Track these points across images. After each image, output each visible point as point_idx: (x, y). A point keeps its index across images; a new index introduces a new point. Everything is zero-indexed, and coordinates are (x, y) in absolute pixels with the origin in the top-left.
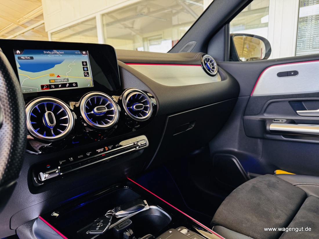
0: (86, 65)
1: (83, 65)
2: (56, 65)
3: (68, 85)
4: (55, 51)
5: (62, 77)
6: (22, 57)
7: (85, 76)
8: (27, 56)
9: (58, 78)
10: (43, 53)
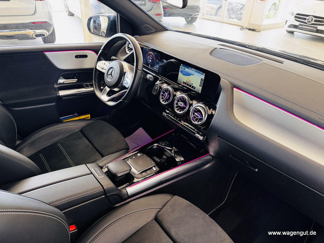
0: (202, 81)
1: (201, 80)
2: (191, 76)
3: (192, 86)
4: (193, 69)
5: (191, 82)
6: (182, 67)
7: (200, 86)
8: (184, 68)
9: (190, 81)
10: (189, 68)
